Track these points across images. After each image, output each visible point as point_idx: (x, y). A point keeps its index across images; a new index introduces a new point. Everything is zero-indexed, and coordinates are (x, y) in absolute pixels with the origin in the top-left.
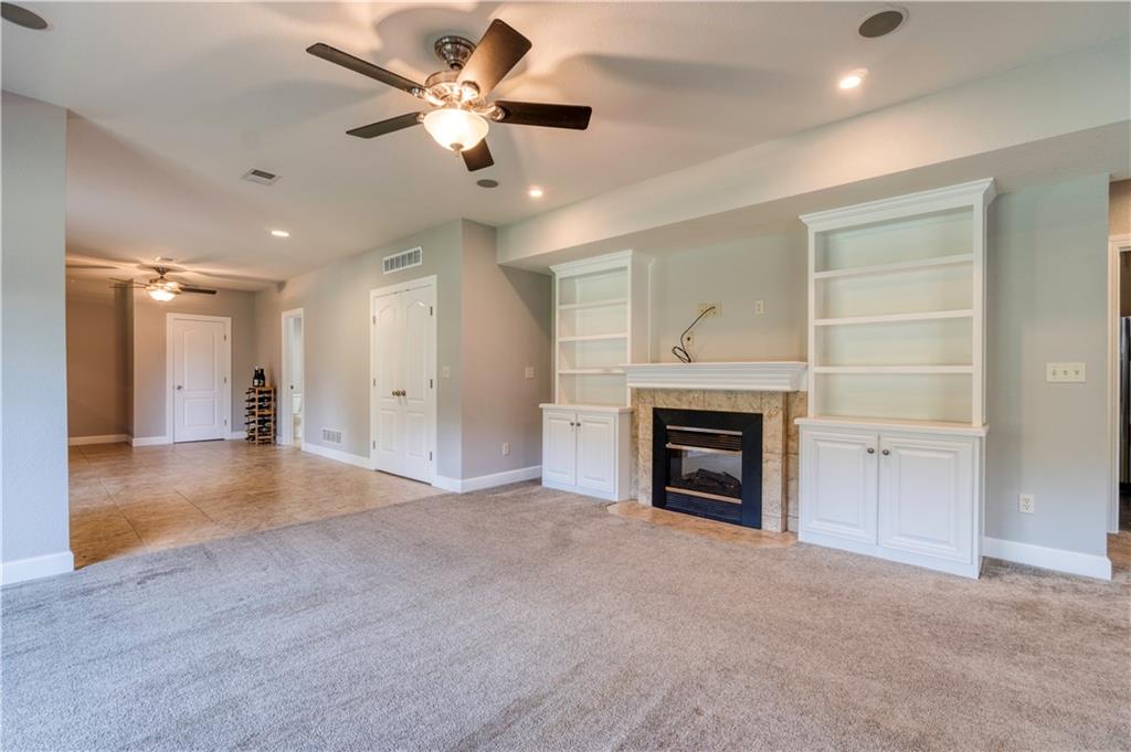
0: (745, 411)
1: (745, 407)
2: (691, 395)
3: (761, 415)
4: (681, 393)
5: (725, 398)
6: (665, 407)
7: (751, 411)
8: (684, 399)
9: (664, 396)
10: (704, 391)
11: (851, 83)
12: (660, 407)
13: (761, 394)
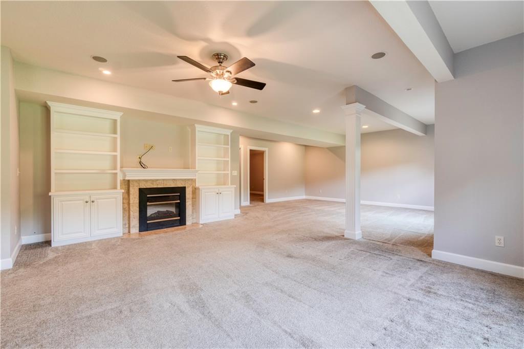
0: (180, 186)
1: (180, 185)
2: (158, 181)
3: (185, 187)
4: (153, 181)
5: (172, 182)
6: (145, 187)
7: (182, 186)
8: (155, 183)
9: (145, 183)
10: (164, 180)
11: (235, 104)
12: (142, 187)
13: (185, 180)
